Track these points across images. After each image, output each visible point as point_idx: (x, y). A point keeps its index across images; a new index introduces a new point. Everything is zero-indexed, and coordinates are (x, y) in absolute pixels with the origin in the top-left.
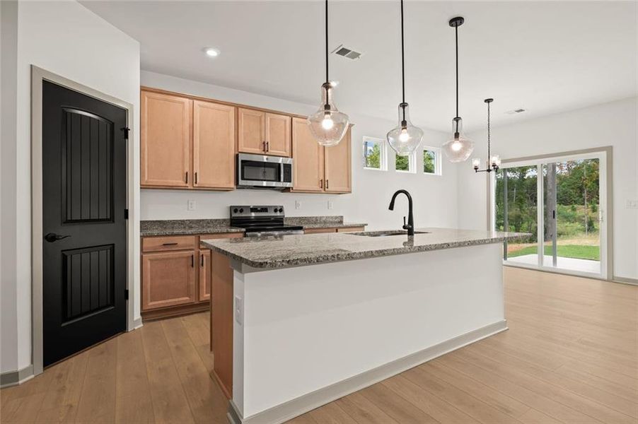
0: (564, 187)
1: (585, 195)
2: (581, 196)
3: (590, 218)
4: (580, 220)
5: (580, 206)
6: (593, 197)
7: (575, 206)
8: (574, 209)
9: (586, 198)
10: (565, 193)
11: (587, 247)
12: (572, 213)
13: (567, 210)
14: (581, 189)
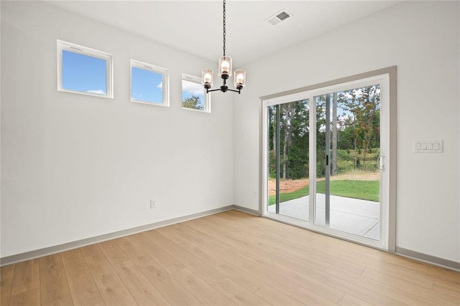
0: (343, 138)
1: (355, 143)
2: (353, 144)
3: (358, 158)
4: (352, 159)
5: (352, 150)
6: (359, 145)
7: (350, 150)
8: (349, 152)
9: (356, 145)
10: (344, 142)
11: (358, 182)
12: (347, 155)
13: (345, 152)
14: (353, 139)
